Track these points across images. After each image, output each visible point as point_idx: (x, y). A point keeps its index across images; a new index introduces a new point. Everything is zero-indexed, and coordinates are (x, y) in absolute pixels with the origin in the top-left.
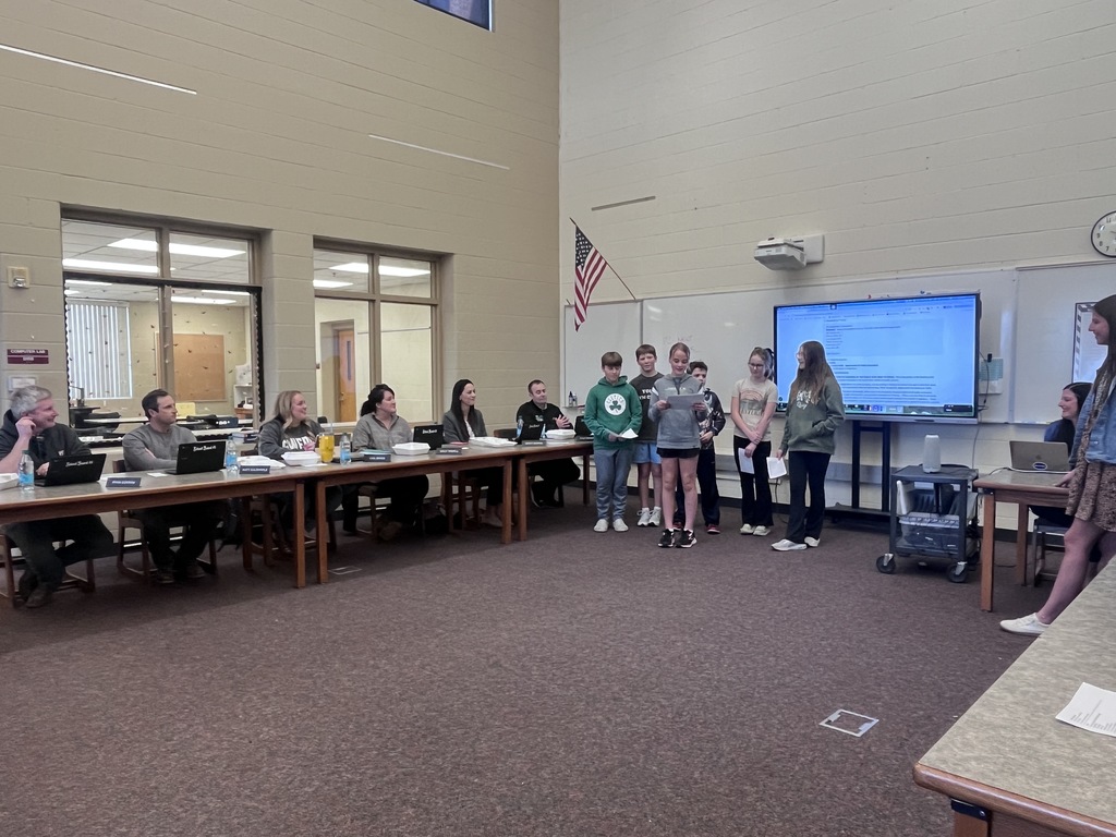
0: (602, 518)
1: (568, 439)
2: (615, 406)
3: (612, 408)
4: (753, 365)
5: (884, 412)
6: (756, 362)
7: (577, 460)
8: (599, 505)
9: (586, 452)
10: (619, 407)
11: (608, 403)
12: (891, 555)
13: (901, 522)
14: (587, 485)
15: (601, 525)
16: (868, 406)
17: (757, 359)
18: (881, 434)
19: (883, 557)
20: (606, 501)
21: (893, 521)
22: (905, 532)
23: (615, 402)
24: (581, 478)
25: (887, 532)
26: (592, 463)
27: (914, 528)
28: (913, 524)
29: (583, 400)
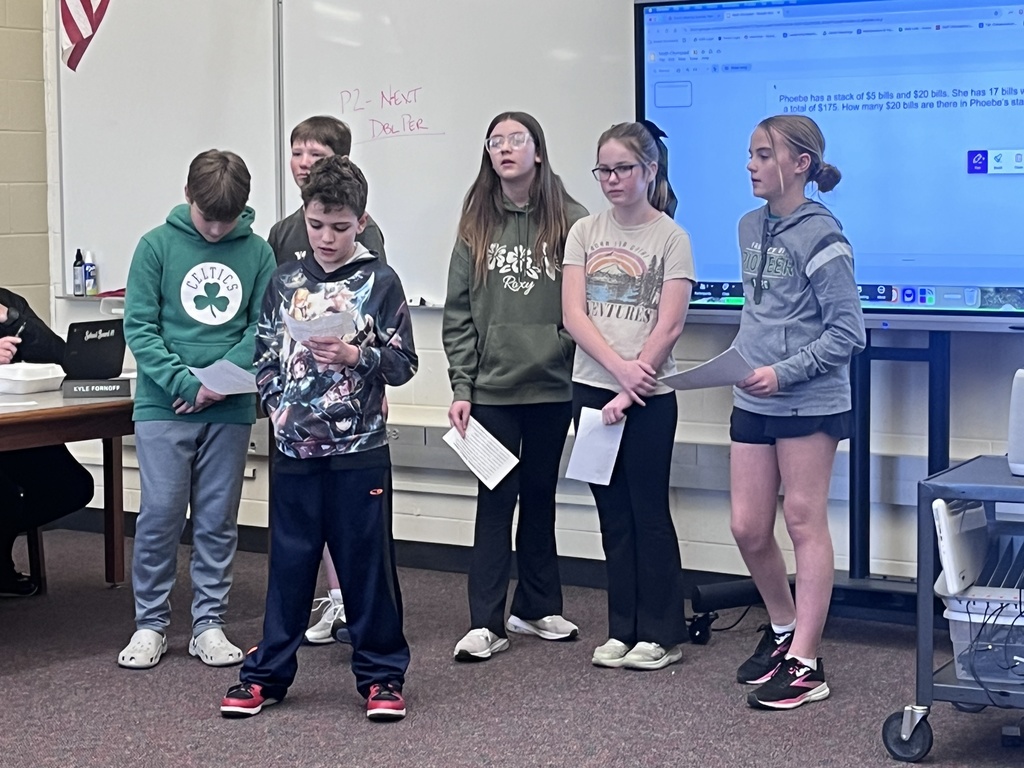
0: (144, 622)
1: (45, 390)
2: (211, 296)
3: (199, 302)
4: (607, 170)
5: (931, 304)
6: (611, 163)
7: (87, 452)
8: (139, 586)
9: (112, 425)
10: (223, 303)
11: (190, 289)
12: (920, 710)
13: (947, 614)
14: (114, 523)
15: (143, 646)
16: (889, 289)
17: (617, 150)
18: (925, 367)
19: (900, 715)
20: (163, 577)
21: (925, 609)
22: (960, 643)
23: (212, 288)
24: (97, 502)
25: (909, 640)
26: (127, 460)
27: (982, 631)
28: (978, 619)
29: (116, 274)
